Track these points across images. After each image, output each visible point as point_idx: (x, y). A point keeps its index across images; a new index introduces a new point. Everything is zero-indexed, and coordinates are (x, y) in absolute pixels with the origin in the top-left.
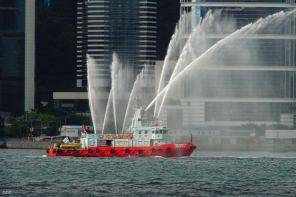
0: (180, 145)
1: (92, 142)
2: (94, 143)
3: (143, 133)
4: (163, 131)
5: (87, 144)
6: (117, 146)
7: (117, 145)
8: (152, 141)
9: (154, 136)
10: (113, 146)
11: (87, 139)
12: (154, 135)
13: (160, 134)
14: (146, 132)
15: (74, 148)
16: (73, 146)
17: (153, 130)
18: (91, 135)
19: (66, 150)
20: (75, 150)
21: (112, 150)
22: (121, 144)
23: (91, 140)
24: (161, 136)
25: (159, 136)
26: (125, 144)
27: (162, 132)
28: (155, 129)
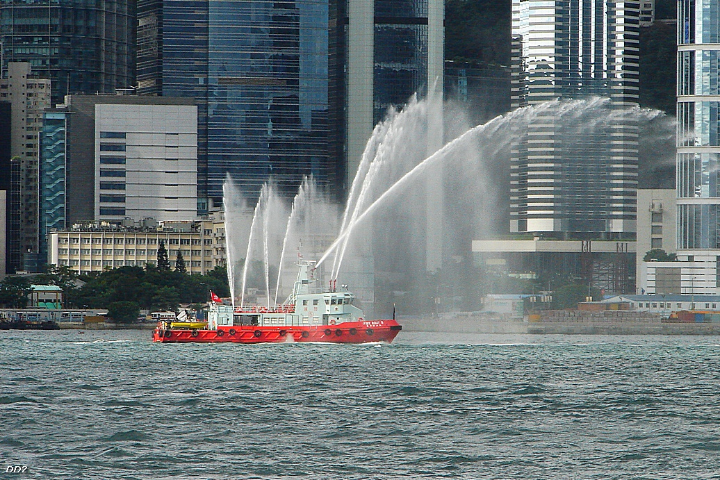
0: (373, 323)
1: (225, 319)
2: (228, 319)
3: (310, 303)
4: (343, 301)
5: (216, 322)
6: (267, 325)
7: (267, 323)
8: (325, 317)
9: (329, 309)
10: (260, 325)
11: (216, 313)
12: (328, 307)
13: (340, 305)
14: (315, 302)
15: (194, 329)
16: (192, 325)
17: (327, 298)
18: (223, 308)
19: (179, 332)
20: (194, 332)
21: (256, 331)
22: (273, 322)
23: (221, 315)
24: (340, 309)
25: (336, 309)
26: (280, 322)
27: (343, 303)
28: (330, 296)
